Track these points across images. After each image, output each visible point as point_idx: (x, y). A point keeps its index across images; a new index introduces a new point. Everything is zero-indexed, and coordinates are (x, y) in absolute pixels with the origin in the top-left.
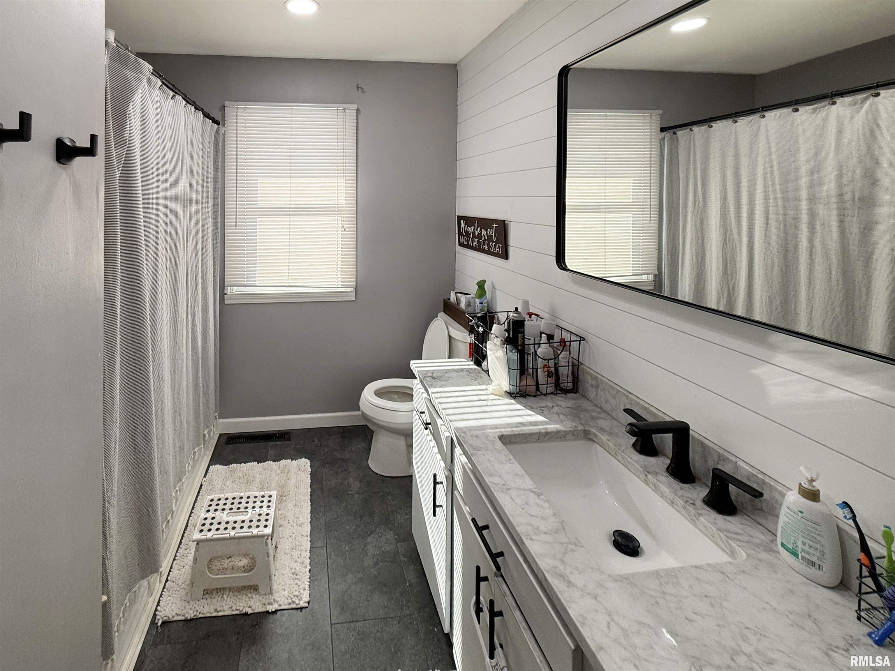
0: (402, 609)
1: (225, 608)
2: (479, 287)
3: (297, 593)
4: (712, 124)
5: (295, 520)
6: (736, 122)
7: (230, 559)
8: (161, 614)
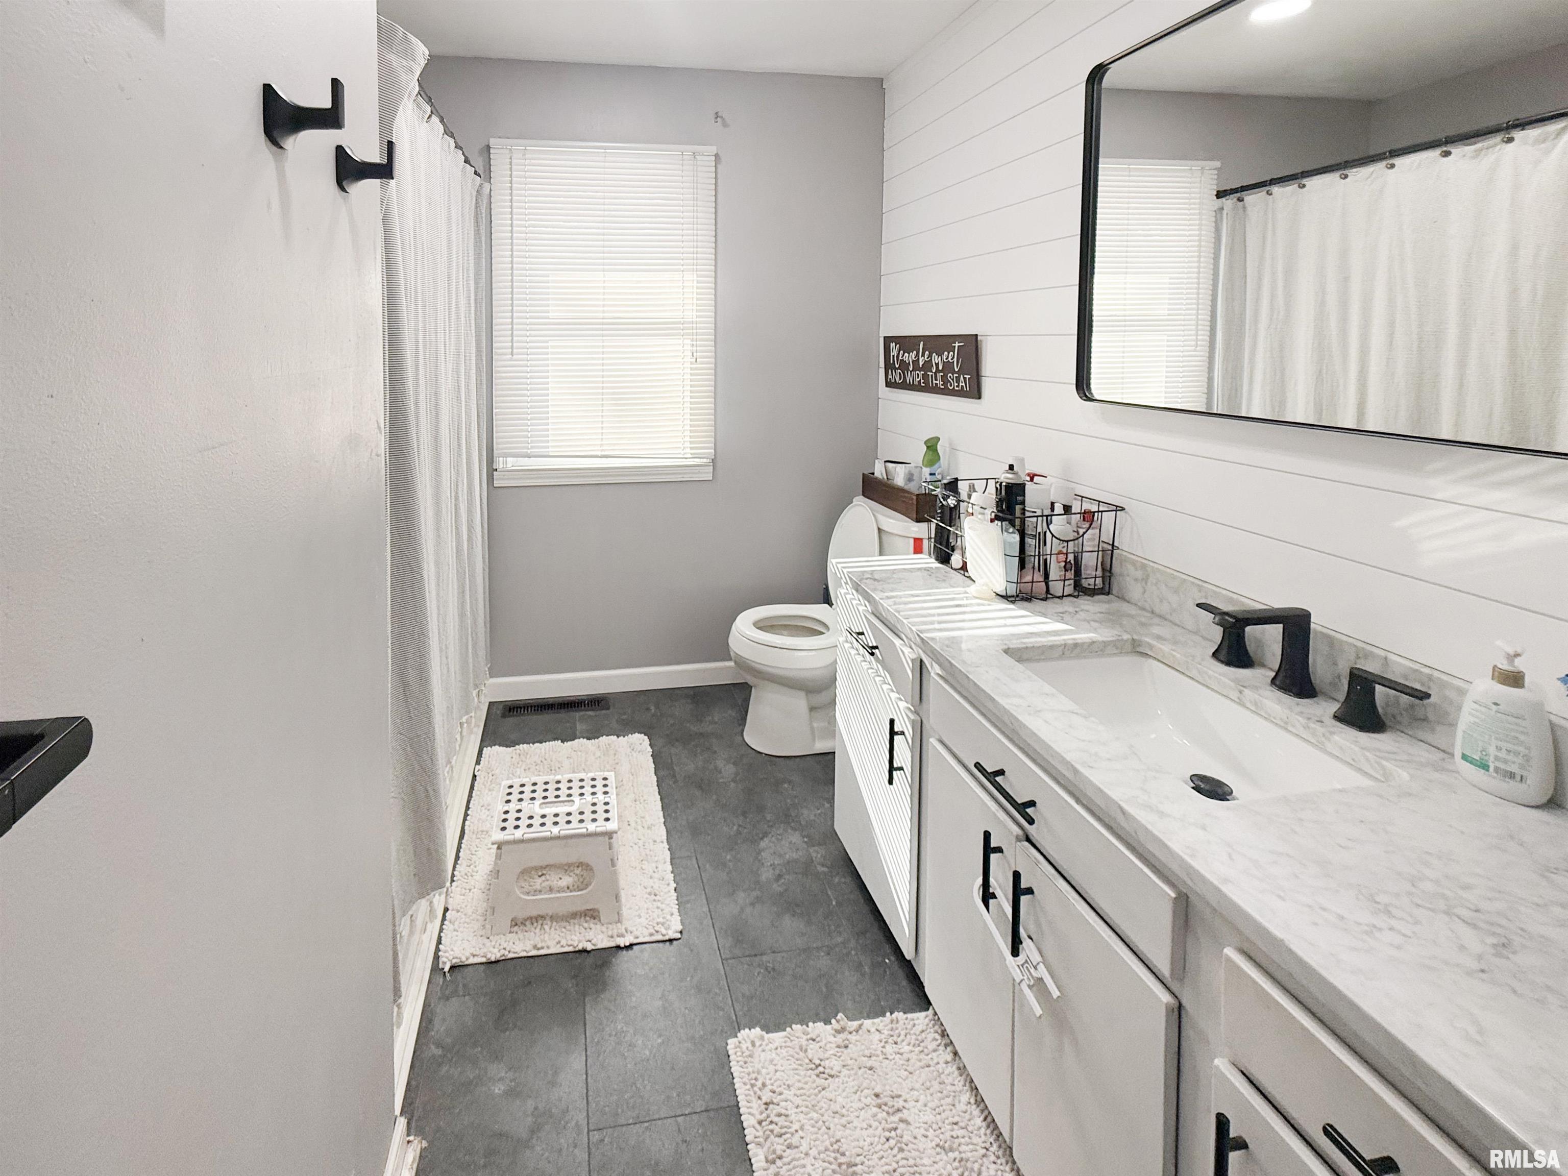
0: (829, 934)
1: (549, 943)
2: (928, 447)
3: (661, 920)
4: (1305, 181)
5: (639, 820)
6: (1346, 177)
7: (543, 878)
8: (447, 954)
